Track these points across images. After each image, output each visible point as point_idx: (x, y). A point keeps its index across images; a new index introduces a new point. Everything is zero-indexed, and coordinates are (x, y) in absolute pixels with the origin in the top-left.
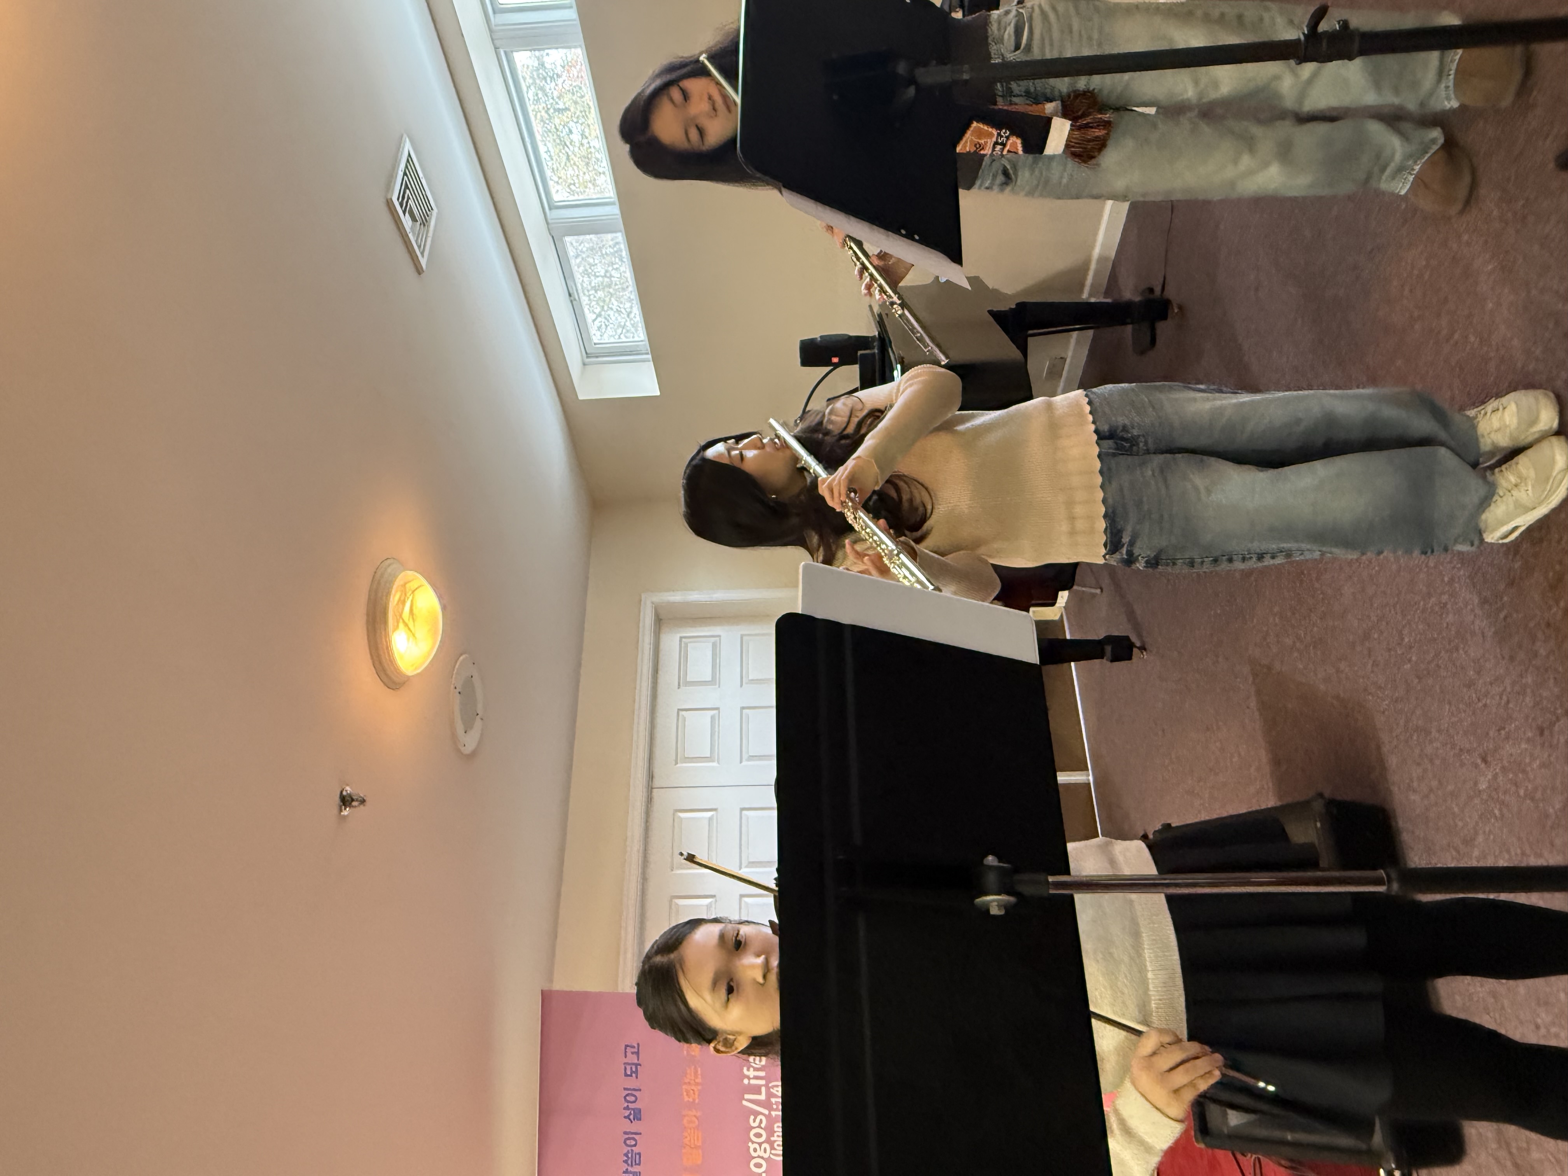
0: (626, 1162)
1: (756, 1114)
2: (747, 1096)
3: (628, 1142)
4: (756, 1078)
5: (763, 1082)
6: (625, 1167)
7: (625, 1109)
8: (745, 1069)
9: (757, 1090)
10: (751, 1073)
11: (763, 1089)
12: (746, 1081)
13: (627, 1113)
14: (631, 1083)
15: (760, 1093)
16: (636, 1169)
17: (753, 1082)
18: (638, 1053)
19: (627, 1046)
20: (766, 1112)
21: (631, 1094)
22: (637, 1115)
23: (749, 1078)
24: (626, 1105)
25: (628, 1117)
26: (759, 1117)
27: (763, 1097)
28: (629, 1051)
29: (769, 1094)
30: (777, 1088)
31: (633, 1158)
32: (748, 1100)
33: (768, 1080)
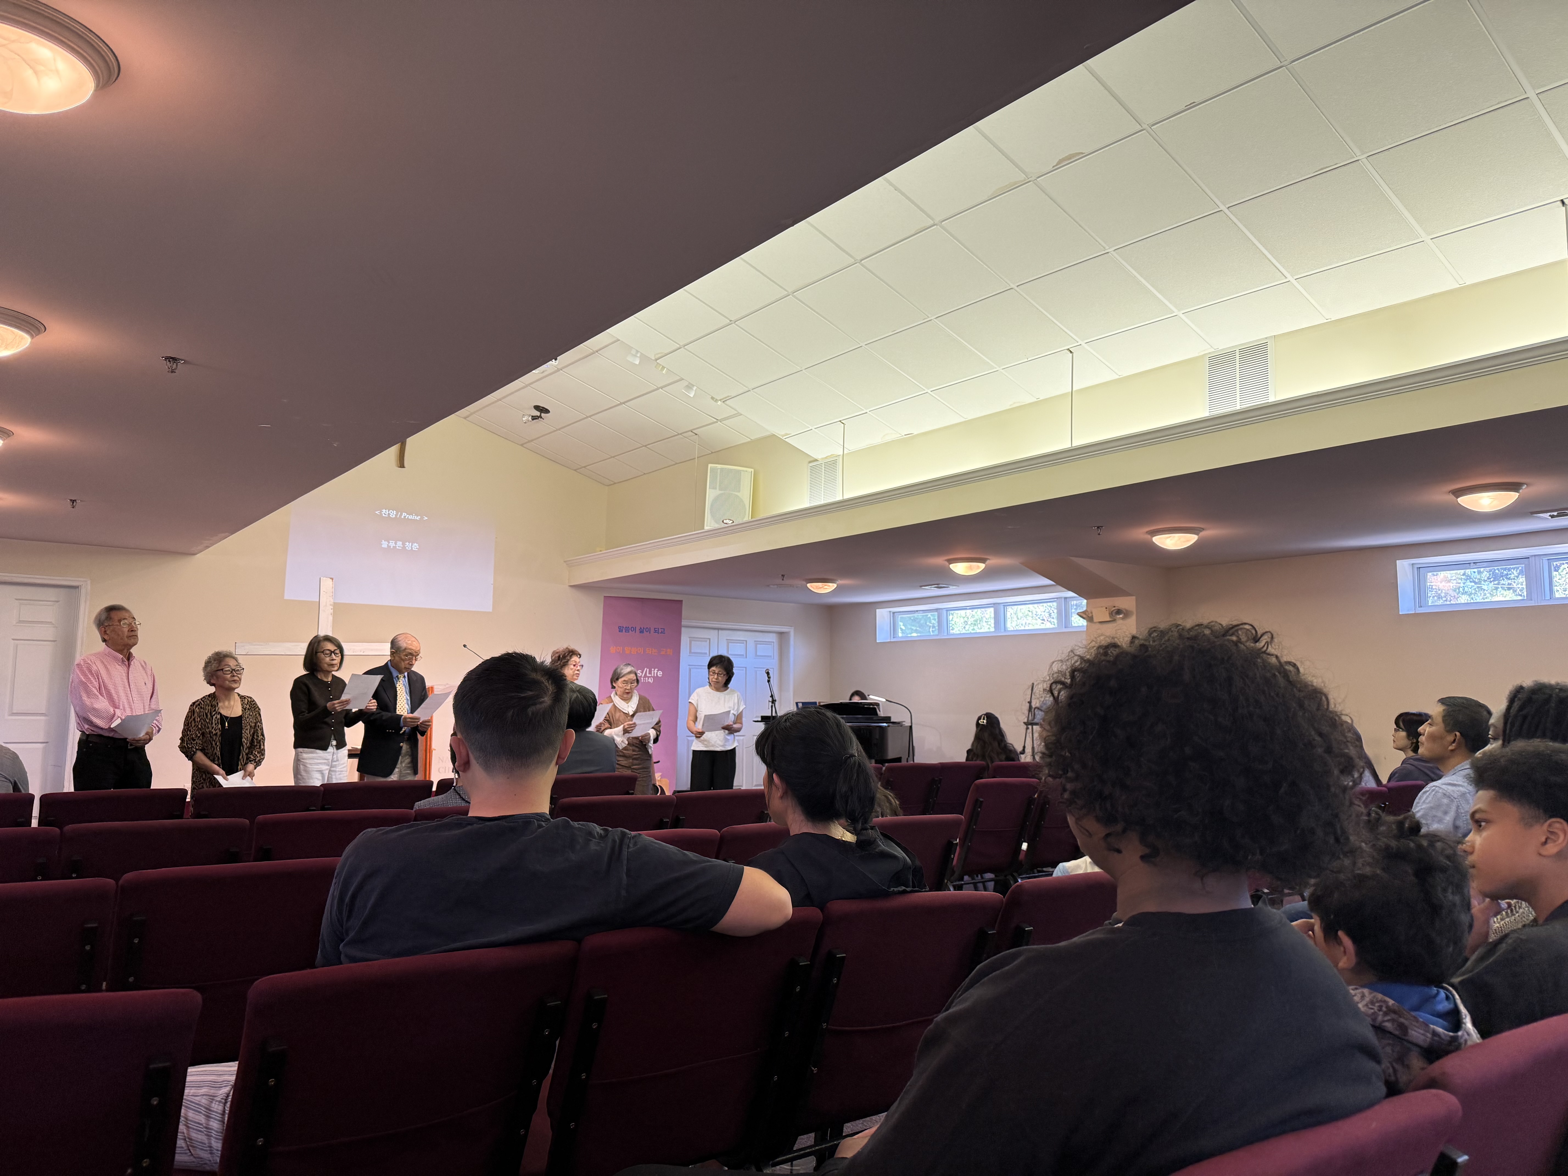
0: (626, 627)
1: (642, 673)
2: (648, 670)
3: (632, 629)
4: (654, 673)
5: (653, 675)
6: (624, 627)
7: (644, 628)
8: (657, 669)
9: (650, 673)
10: (656, 671)
11: (650, 675)
12: (653, 669)
13: (642, 628)
14: (652, 631)
15: (649, 674)
16: (624, 631)
17: (653, 672)
18: (662, 633)
19: (664, 629)
20: (643, 676)
21: (649, 630)
22: (641, 632)
23: (654, 670)
24: (645, 628)
25: (641, 628)
26: (641, 674)
27: (648, 675)
28: (663, 630)
29: (649, 677)
30: (651, 680)
31: (627, 630)
32: (646, 670)
33: (654, 677)
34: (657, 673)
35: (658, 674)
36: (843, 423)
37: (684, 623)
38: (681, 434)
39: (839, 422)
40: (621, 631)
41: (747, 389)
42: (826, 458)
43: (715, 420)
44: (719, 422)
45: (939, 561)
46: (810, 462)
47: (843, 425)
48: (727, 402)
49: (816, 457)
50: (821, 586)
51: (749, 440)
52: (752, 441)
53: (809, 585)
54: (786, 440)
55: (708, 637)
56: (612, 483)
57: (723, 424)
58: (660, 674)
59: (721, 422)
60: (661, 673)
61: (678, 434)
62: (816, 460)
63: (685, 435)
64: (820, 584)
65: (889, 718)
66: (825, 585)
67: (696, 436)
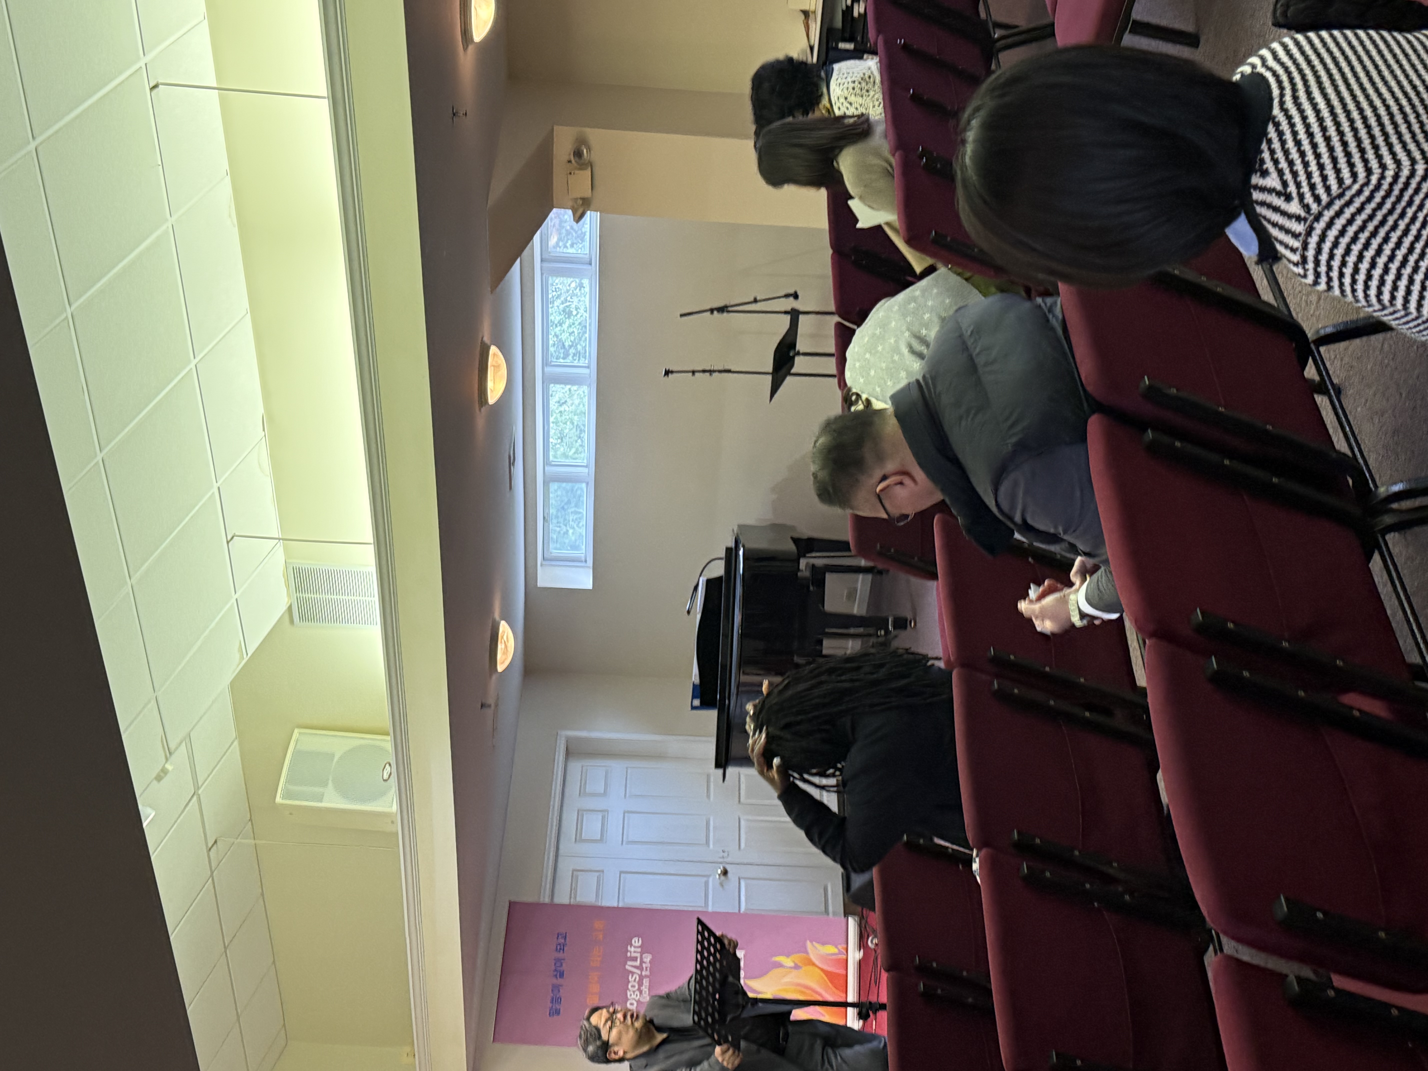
0: (551, 1001)
1: (633, 973)
2: (629, 963)
3: (554, 990)
5: (639, 955)
7: (554, 971)
8: (629, 947)
10: (633, 949)
11: (639, 959)
12: (629, 954)
14: (560, 955)
15: (636, 961)
17: (633, 954)
18: (565, 938)
19: (558, 934)
20: (639, 972)
21: (559, 961)
22: (562, 975)
23: (631, 952)
24: (555, 968)
25: (556, 976)
26: (635, 976)
27: (638, 963)
28: (560, 937)
29: (642, 962)
30: (648, 958)
31: (556, 1000)
32: (629, 966)
33: (642, 953)
34: (635, 947)
35: (637, 944)
36: (232, 538)
37: (547, 900)
38: (212, 873)
39: (230, 544)
40: (558, 1012)
41: (153, 702)
42: (288, 587)
43: (195, 798)
44: (200, 792)
45: (480, 421)
46: (292, 621)
47: (235, 538)
48: (172, 746)
49: (284, 608)
50: (503, 646)
51: (236, 743)
52: (240, 735)
53: (500, 668)
54: (249, 655)
55: (571, 872)
56: (283, 1032)
57: (202, 785)
58: (636, 942)
59: (199, 788)
60: (636, 939)
61: (212, 875)
62: (290, 608)
63: (214, 865)
64: (500, 647)
65: (728, 550)
66: (502, 637)
67: (218, 843)
